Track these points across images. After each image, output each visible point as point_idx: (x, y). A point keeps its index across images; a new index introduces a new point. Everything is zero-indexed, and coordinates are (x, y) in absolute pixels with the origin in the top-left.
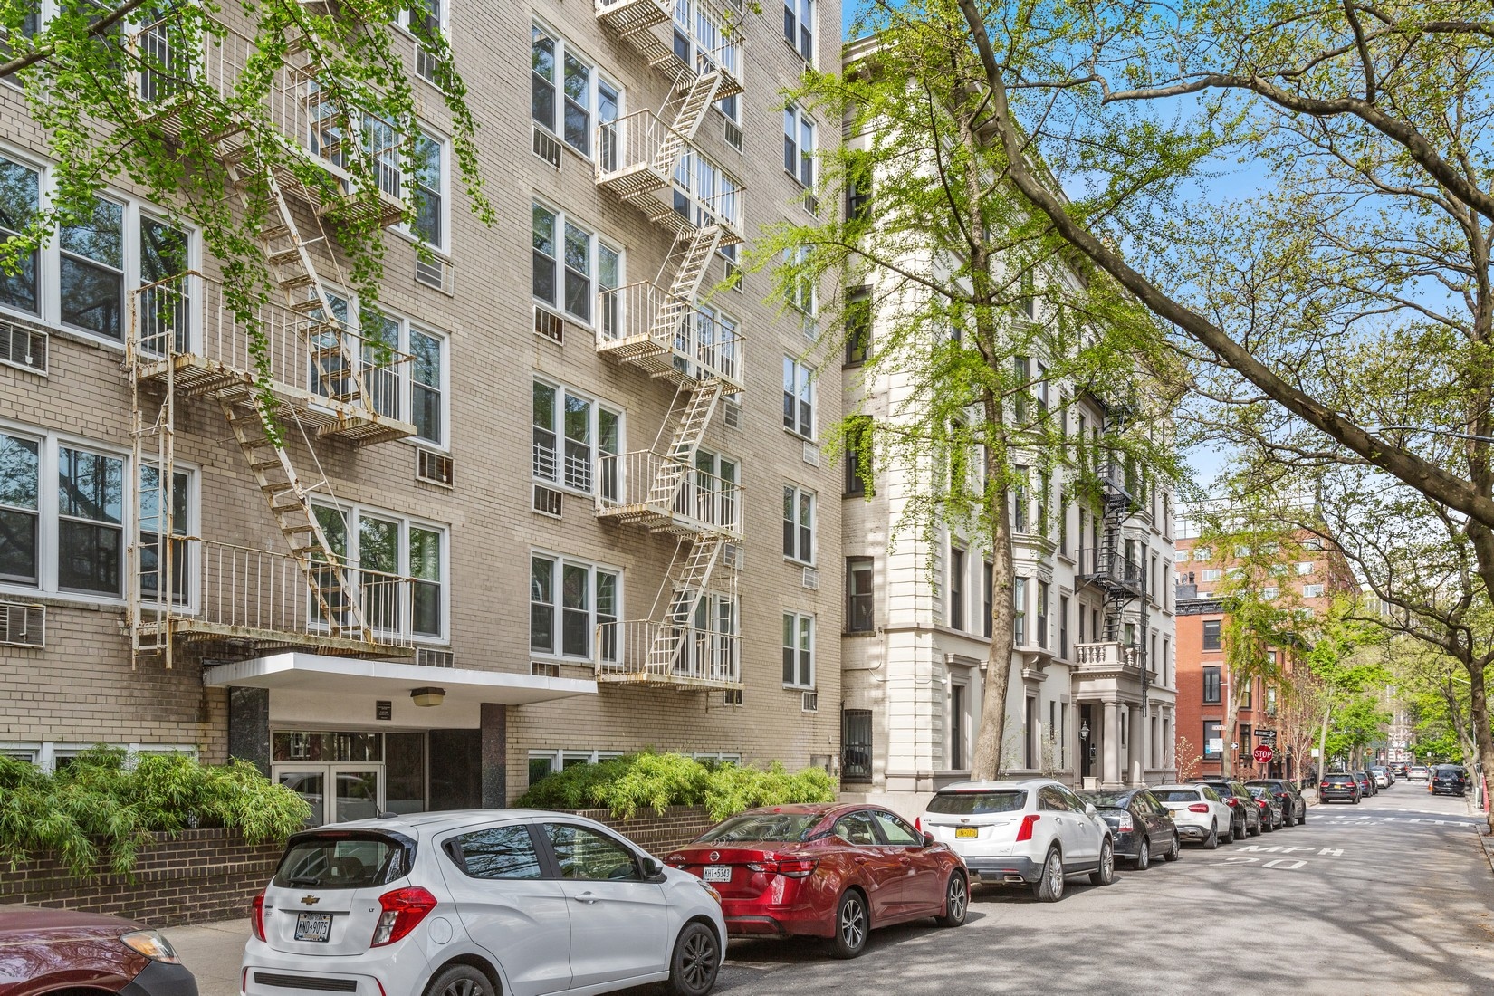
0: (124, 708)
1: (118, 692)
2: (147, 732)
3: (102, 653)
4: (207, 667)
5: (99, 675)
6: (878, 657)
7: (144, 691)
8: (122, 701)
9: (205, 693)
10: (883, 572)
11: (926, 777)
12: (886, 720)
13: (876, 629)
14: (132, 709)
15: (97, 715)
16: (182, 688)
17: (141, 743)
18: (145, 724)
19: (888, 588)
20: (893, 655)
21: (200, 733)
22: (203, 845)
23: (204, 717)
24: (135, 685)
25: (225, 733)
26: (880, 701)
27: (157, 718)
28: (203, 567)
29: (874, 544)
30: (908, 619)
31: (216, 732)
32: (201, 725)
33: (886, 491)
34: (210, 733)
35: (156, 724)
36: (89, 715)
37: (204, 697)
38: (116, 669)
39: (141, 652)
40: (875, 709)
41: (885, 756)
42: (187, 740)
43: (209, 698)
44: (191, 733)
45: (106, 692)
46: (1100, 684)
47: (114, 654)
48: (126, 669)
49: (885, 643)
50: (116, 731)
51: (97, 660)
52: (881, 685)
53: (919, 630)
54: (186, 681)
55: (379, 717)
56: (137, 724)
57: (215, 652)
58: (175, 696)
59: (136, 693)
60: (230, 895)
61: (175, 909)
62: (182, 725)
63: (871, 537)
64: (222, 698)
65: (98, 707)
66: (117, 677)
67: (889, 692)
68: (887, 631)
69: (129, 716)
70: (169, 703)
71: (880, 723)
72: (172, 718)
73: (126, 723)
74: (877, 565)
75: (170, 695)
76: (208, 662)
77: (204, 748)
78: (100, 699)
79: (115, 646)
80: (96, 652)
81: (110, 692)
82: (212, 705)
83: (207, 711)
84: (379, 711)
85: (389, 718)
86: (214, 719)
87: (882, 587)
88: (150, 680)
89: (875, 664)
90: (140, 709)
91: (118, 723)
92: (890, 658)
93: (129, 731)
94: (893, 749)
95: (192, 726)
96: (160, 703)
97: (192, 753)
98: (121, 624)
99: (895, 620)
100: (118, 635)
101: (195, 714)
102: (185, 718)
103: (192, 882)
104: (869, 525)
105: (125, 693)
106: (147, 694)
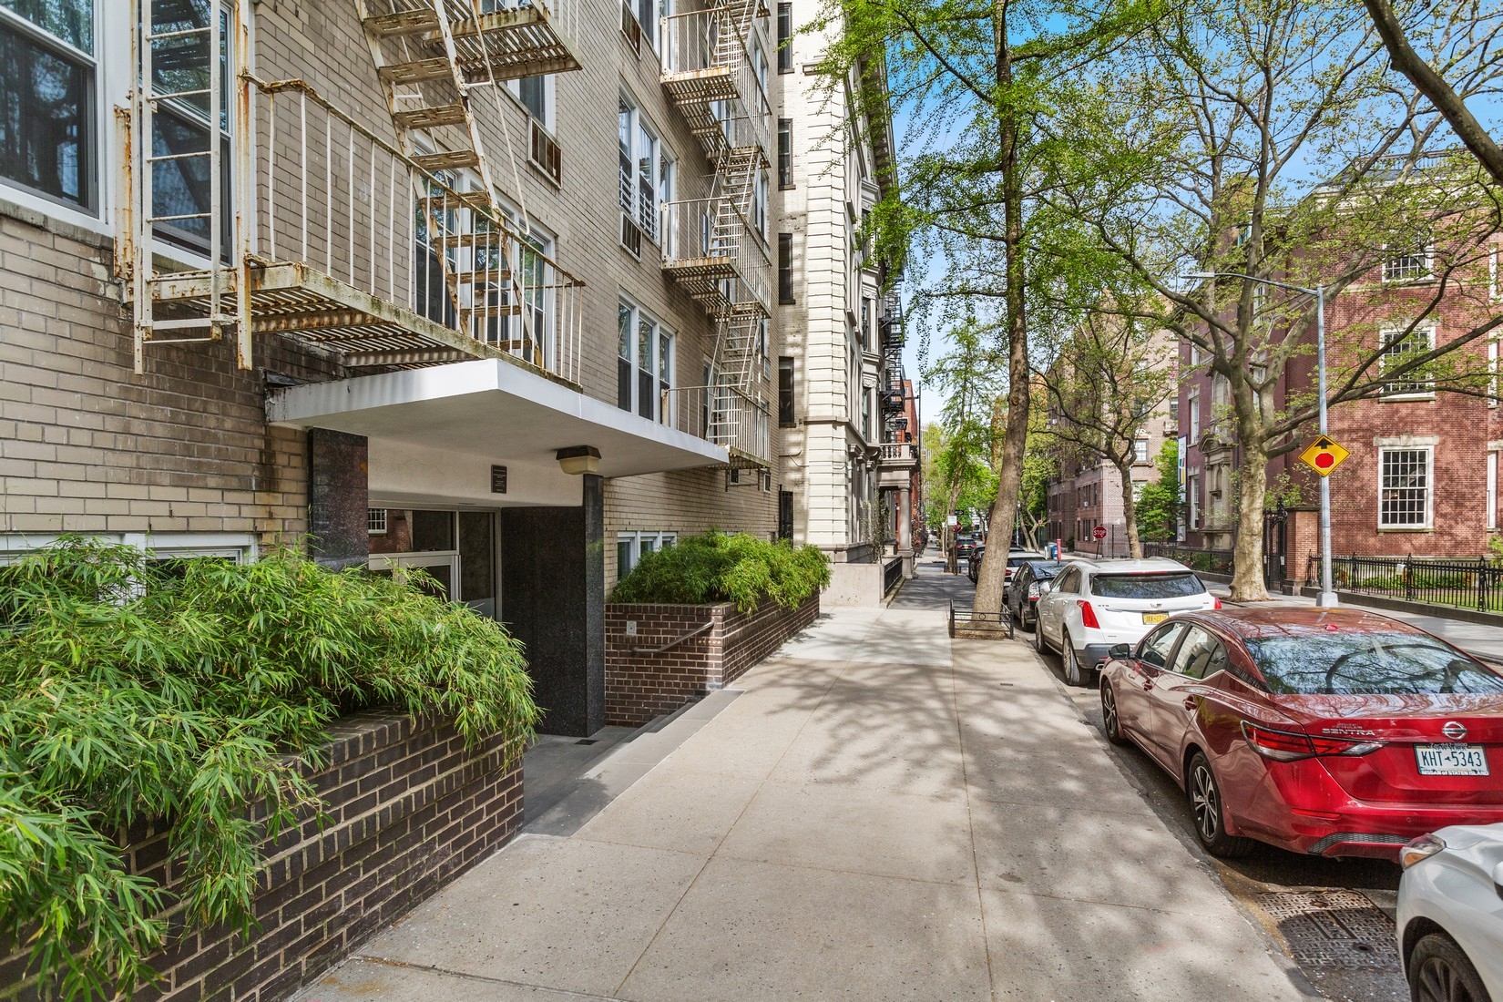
0: (112, 458)
1: (96, 422)
2: (163, 509)
3: (54, 327)
4: (273, 388)
5: (49, 378)
6: (798, 444)
7: (152, 422)
8: (103, 440)
9: (270, 435)
10: (802, 369)
11: (841, 550)
12: (804, 500)
13: (796, 421)
14: (129, 460)
15: (44, 470)
16: (228, 424)
17: (151, 532)
18: (157, 492)
19: (806, 384)
20: (811, 443)
21: (262, 512)
22: (368, 764)
23: (269, 482)
24: (134, 409)
25: (302, 512)
26: (800, 483)
27: (181, 482)
28: (262, 199)
29: (794, 345)
30: (828, 413)
31: (288, 508)
32: (263, 497)
33: (804, 301)
34: (278, 512)
35: (180, 493)
36: (27, 468)
37: (268, 443)
38: (89, 368)
39: (157, 334)
40: (795, 490)
41: (804, 531)
42: (239, 525)
43: (276, 446)
44: (246, 511)
45: (65, 417)
46: (896, 474)
47: (85, 334)
48: (114, 373)
49: (805, 432)
50: (92, 506)
51: (43, 342)
52: (801, 469)
53: (835, 423)
54: (234, 411)
55: (495, 490)
56: (140, 492)
57: (284, 363)
58: (216, 439)
59: (137, 427)
60: (413, 856)
61: (319, 934)
62: (230, 497)
63: (790, 339)
64: (297, 448)
65: (47, 452)
66: (96, 387)
67: (807, 475)
68: (807, 423)
69: (123, 476)
70: (204, 452)
71: (799, 502)
72: (212, 482)
73: (114, 490)
74: (797, 364)
75: (207, 436)
76: (273, 378)
77: (267, 539)
78: (52, 434)
79: (85, 318)
80: (40, 324)
81: (77, 419)
82: (281, 460)
83: (273, 471)
84: (494, 480)
85: (504, 491)
86: (285, 486)
87: (802, 382)
88: (166, 401)
89: (794, 451)
90: (146, 461)
91: (98, 490)
92: (808, 447)
93: (122, 507)
94: (812, 526)
95: (248, 497)
96: (188, 451)
97: (245, 548)
98: (101, 272)
99: (813, 413)
100: (94, 295)
101: (252, 474)
102: (234, 483)
103: (351, 854)
104: (788, 329)
105: (112, 424)
106: (159, 430)
